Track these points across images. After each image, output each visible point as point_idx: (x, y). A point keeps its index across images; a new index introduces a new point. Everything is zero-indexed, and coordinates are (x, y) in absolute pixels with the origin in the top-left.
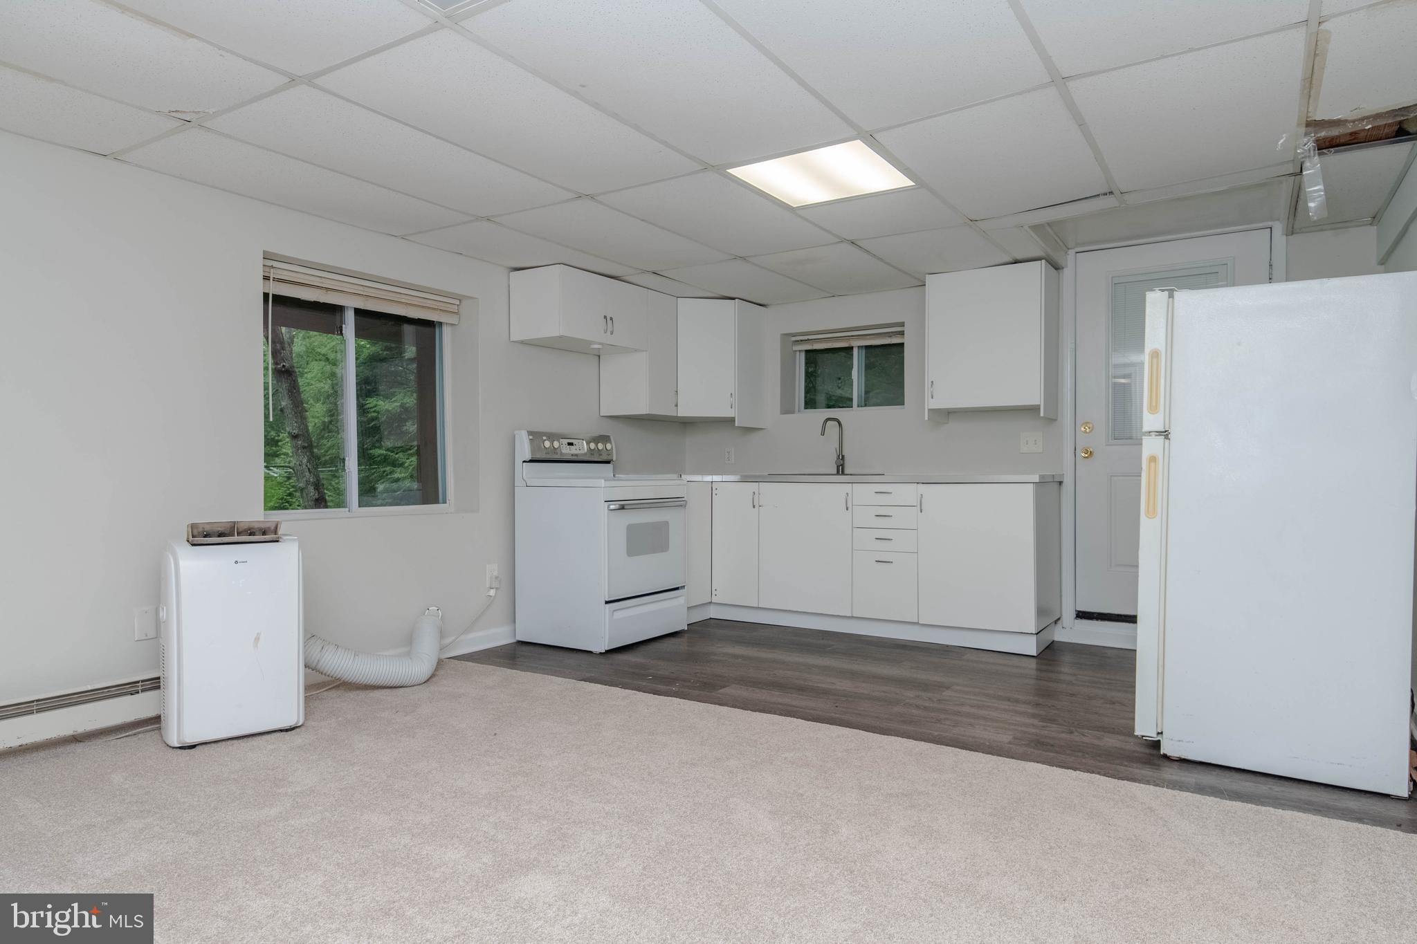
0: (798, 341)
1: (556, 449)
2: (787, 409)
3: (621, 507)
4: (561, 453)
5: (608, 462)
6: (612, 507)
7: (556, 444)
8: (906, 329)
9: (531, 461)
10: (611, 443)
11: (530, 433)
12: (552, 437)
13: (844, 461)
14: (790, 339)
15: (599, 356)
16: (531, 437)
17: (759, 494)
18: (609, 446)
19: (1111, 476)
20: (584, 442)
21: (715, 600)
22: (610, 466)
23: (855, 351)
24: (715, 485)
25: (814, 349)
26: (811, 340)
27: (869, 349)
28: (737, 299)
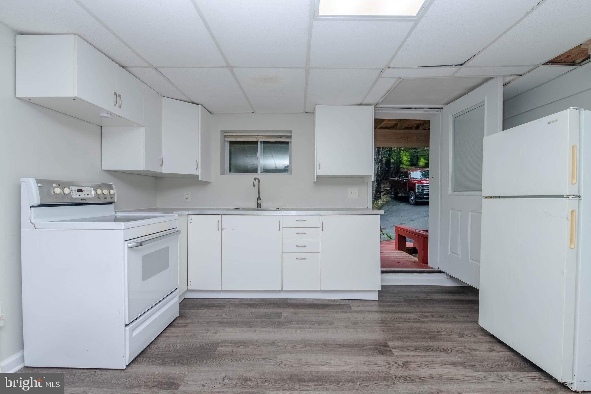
0: (228, 135)
1: (66, 195)
3: (139, 244)
4: (72, 198)
5: (111, 203)
6: (130, 245)
7: (67, 191)
8: (293, 135)
9: (40, 206)
10: (114, 190)
11: (38, 181)
12: (62, 185)
13: (261, 201)
15: (102, 127)
16: (39, 185)
17: (222, 222)
18: (112, 192)
20: (92, 189)
22: (113, 207)
23: (259, 144)
24: (190, 217)
25: (237, 140)
26: (236, 136)
27: (265, 142)
28: (200, 105)
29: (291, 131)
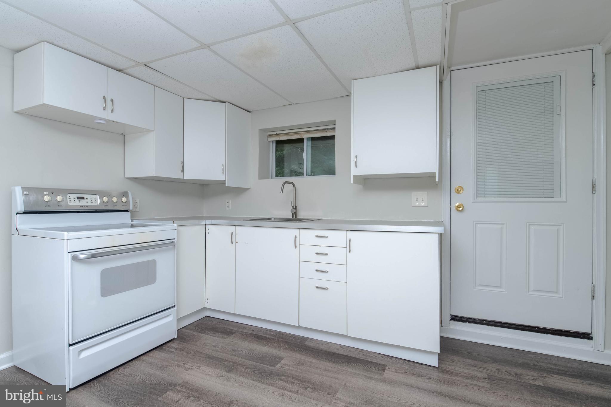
0: (271, 135)
1: (59, 202)
2: (263, 175)
4: (67, 206)
8: (336, 126)
10: (127, 198)
13: (297, 210)
14: (266, 133)
15: (125, 135)
16: (26, 192)
17: (236, 234)
18: (124, 199)
19: (476, 224)
20: (97, 197)
21: (207, 306)
22: (128, 214)
23: (305, 141)
24: (208, 227)
25: (280, 140)
26: (278, 134)
27: (313, 139)
28: (227, 103)
29: (335, 121)
